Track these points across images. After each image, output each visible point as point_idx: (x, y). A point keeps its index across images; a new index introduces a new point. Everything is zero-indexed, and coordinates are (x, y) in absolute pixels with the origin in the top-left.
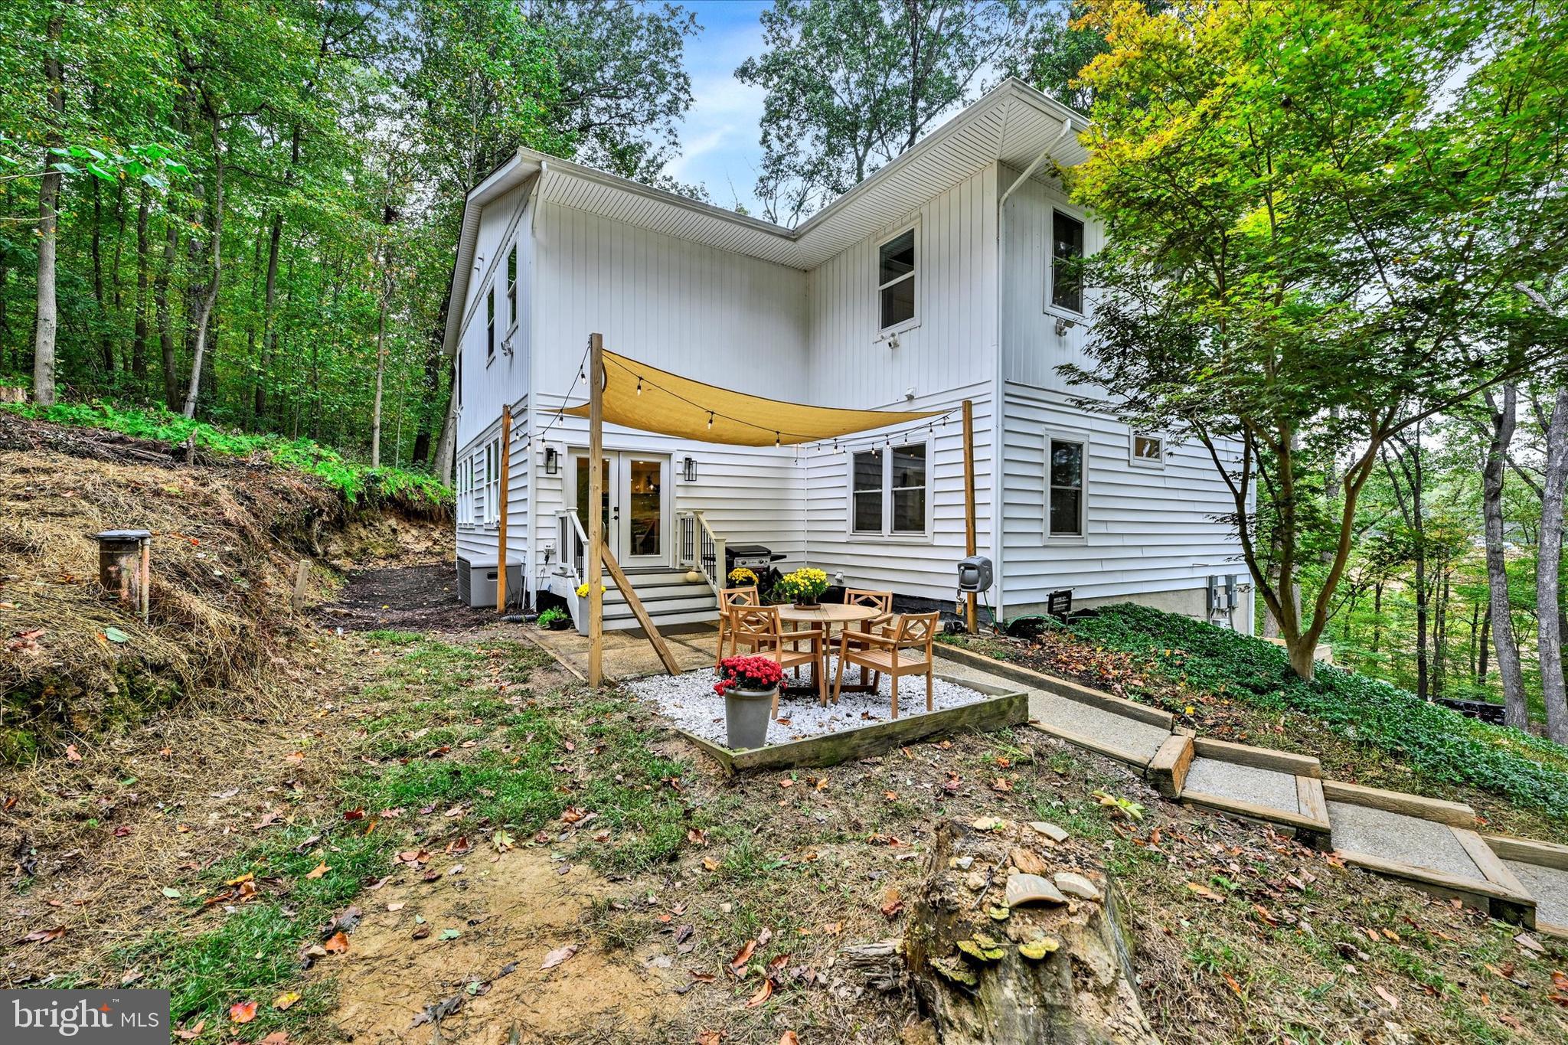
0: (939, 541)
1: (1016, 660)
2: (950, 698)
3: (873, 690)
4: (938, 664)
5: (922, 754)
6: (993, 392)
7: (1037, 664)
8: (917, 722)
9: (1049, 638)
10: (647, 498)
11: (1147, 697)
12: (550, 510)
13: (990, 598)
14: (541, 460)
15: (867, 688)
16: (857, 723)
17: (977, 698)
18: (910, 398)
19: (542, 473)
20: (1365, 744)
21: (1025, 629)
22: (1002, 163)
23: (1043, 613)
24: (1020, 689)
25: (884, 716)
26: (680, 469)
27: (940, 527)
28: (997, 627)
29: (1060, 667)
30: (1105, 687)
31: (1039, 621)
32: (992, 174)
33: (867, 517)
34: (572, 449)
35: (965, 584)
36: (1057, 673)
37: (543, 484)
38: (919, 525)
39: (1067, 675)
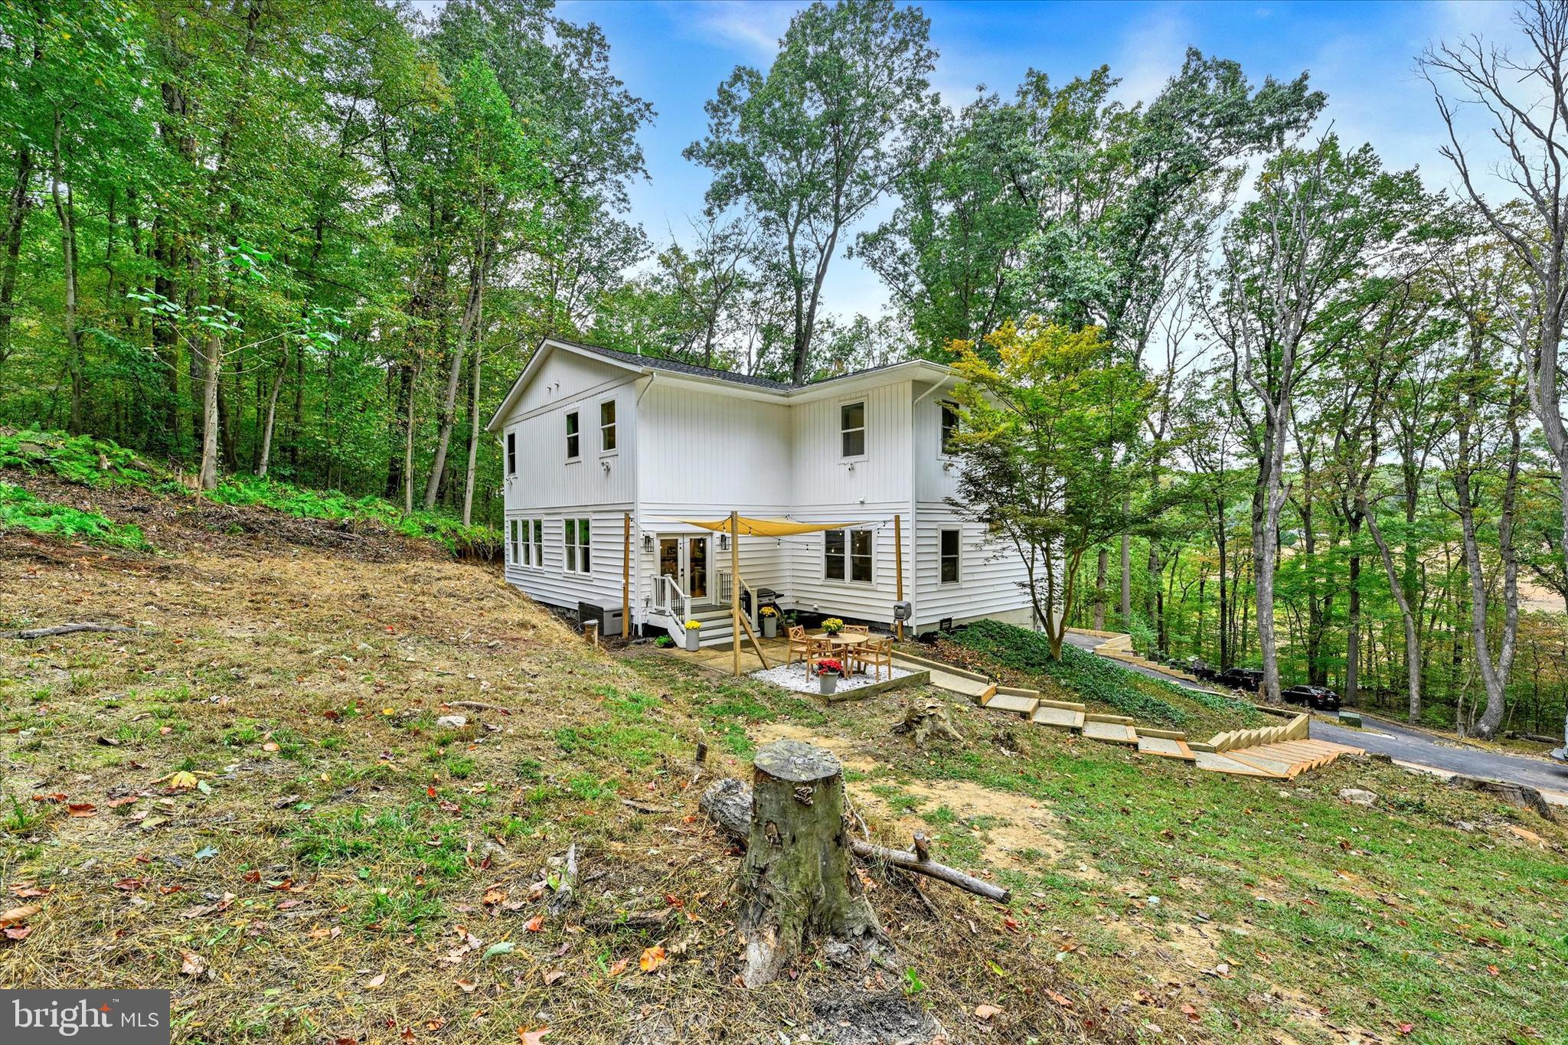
0: (880, 588)
1: (924, 656)
2: (898, 674)
3: (863, 673)
4: (894, 661)
5: (890, 695)
6: (910, 507)
7: (934, 657)
8: (887, 683)
9: (940, 642)
10: (699, 560)
11: (982, 671)
12: (647, 574)
13: (911, 622)
14: (642, 544)
15: (860, 672)
16: (862, 685)
17: (909, 674)
18: (862, 503)
19: (644, 551)
20: (1066, 686)
21: (928, 638)
22: (914, 381)
23: (937, 628)
24: (927, 669)
25: (872, 682)
26: (718, 542)
27: (880, 580)
28: (914, 638)
29: (944, 658)
30: (965, 668)
31: (935, 633)
32: (909, 386)
33: (834, 569)
34: (658, 535)
35: (898, 617)
36: (943, 661)
37: (644, 558)
38: (869, 578)
39: (948, 663)
